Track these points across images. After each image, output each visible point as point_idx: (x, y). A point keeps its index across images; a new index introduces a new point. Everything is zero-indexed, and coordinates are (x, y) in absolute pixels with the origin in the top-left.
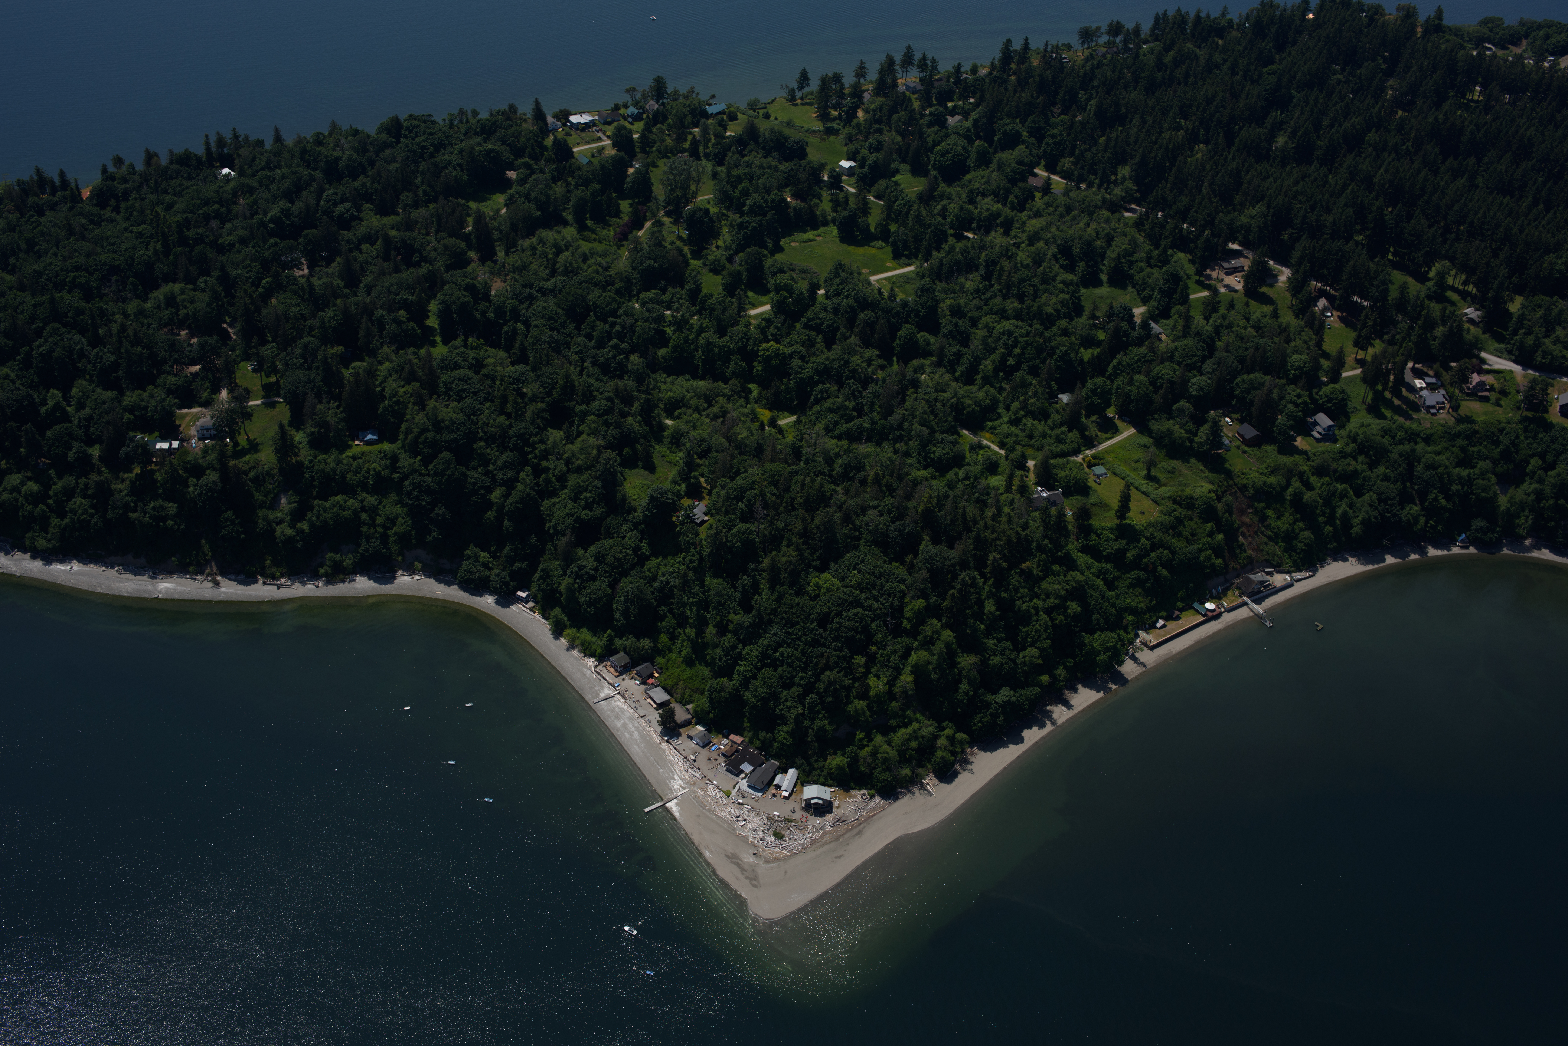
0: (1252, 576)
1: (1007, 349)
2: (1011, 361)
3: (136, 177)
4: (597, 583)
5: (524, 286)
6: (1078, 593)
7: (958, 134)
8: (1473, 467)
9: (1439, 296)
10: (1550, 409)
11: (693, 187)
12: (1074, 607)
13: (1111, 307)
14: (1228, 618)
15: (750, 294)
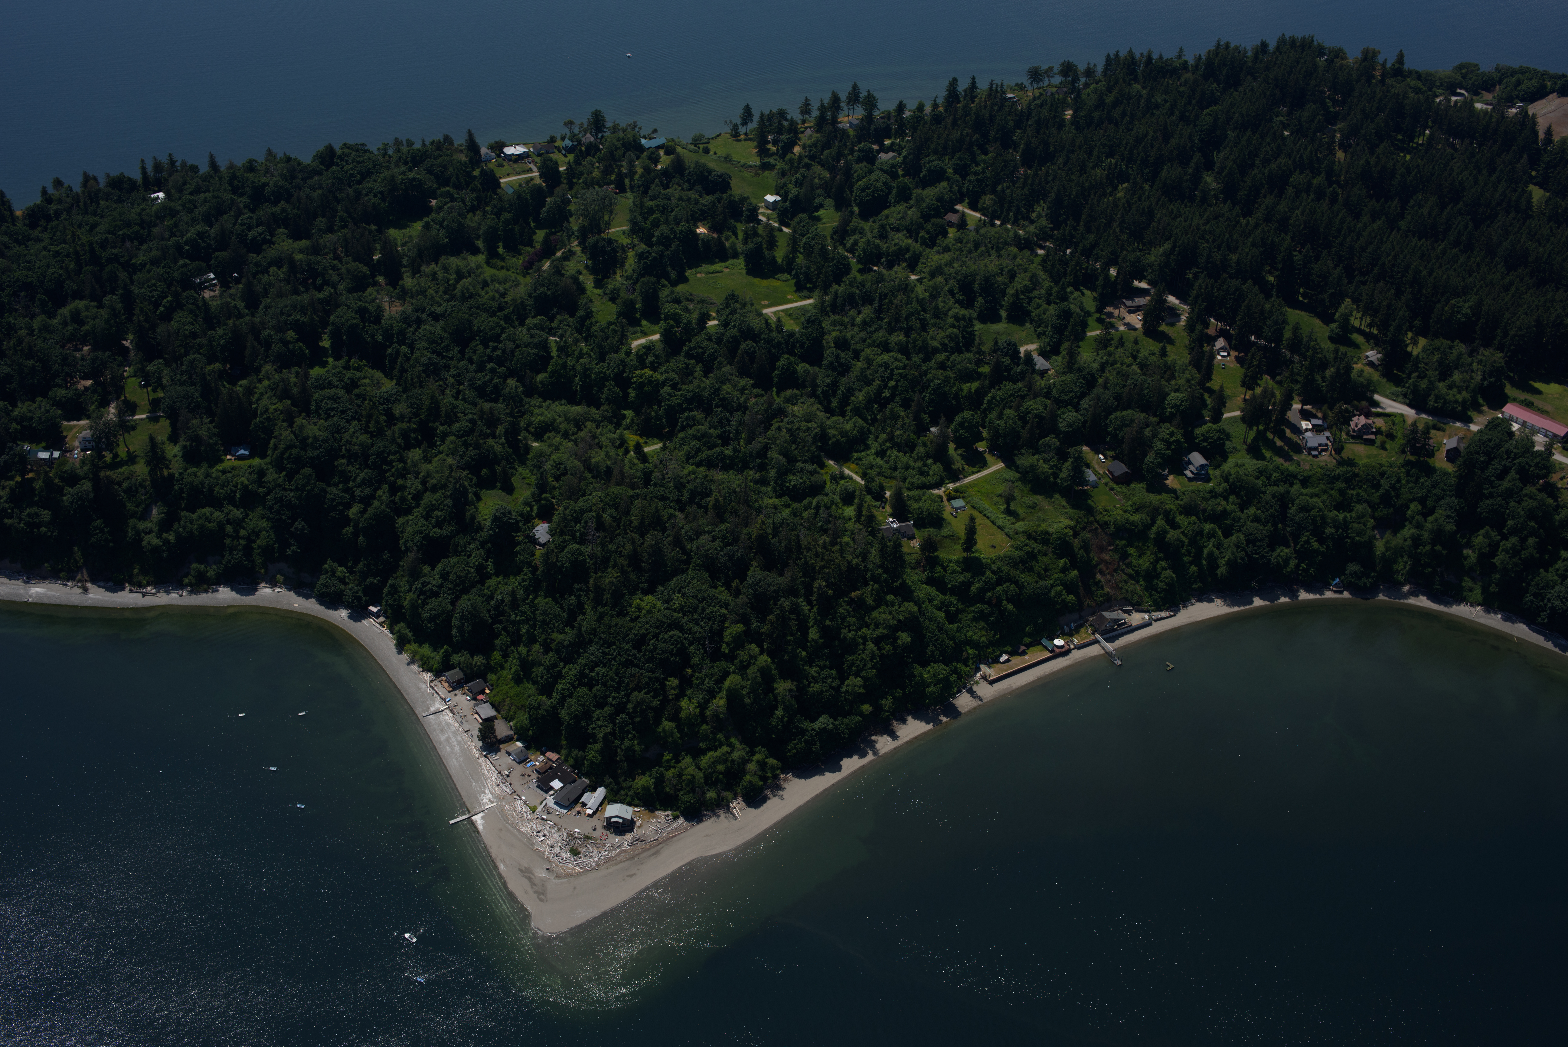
0: (1106, 614)
1: (883, 381)
2: (886, 393)
3: (69, 199)
4: (439, 600)
5: (417, 310)
6: (912, 624)
7: (882, 170)
8: (1351, 511)
9: (1343, 338)
10: (1437, 454)
11: (606, 218)
12: (904, 638)
13: (996, 343)
14: (1077, 655)
15: (644, 323)
